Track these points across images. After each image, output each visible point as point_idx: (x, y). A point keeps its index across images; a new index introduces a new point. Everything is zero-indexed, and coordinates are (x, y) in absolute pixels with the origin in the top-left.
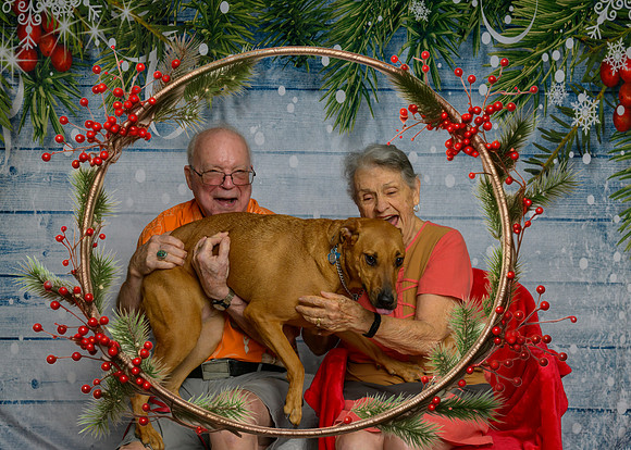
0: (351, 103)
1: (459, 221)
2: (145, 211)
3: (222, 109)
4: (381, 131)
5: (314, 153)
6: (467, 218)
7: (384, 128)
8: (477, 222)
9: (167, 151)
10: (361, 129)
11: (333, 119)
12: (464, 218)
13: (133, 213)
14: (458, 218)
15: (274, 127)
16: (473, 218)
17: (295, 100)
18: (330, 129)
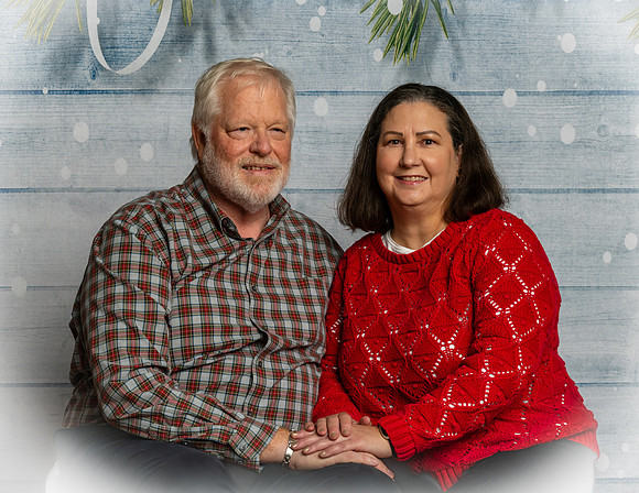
0: (411, 16)
1: (582, 196)
2: (89, 186)
3: (208, 27)
4: (459, 58)
5: (353, 93)
6: (594, 190)
7: (464, 53)
8: (609, 196)
9: (122, 92)
10: (428, 55)
11: (383, 40)
12: (590, 191)
13: (70, 190)
14: (580, 191)
15: (289, 53)
16: (604, 191)
17: (322, 11)
18: (378, 55)
